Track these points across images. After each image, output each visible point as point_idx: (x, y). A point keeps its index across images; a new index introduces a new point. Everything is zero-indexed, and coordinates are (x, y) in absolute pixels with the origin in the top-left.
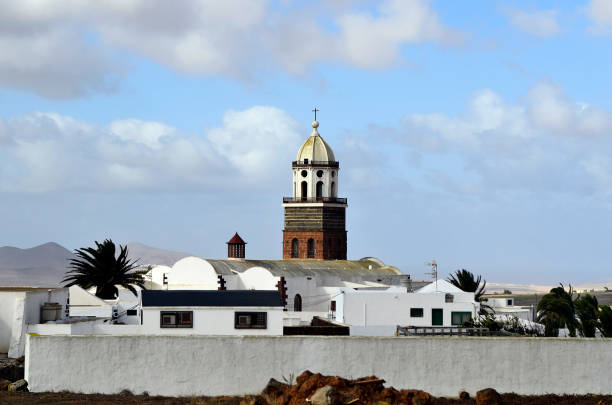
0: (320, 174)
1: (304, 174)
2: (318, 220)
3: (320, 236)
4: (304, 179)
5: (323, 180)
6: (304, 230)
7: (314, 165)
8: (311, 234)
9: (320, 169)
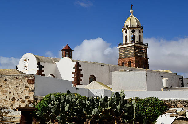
0: (133, 31)
1: (126, 32)
2: (132, 52)
3: (133, 59)
4: (126, 34)
5: (135, 34)
6: (126, 58)
7: (130, 27)
8: (129, 59)
9: (133, 29)
